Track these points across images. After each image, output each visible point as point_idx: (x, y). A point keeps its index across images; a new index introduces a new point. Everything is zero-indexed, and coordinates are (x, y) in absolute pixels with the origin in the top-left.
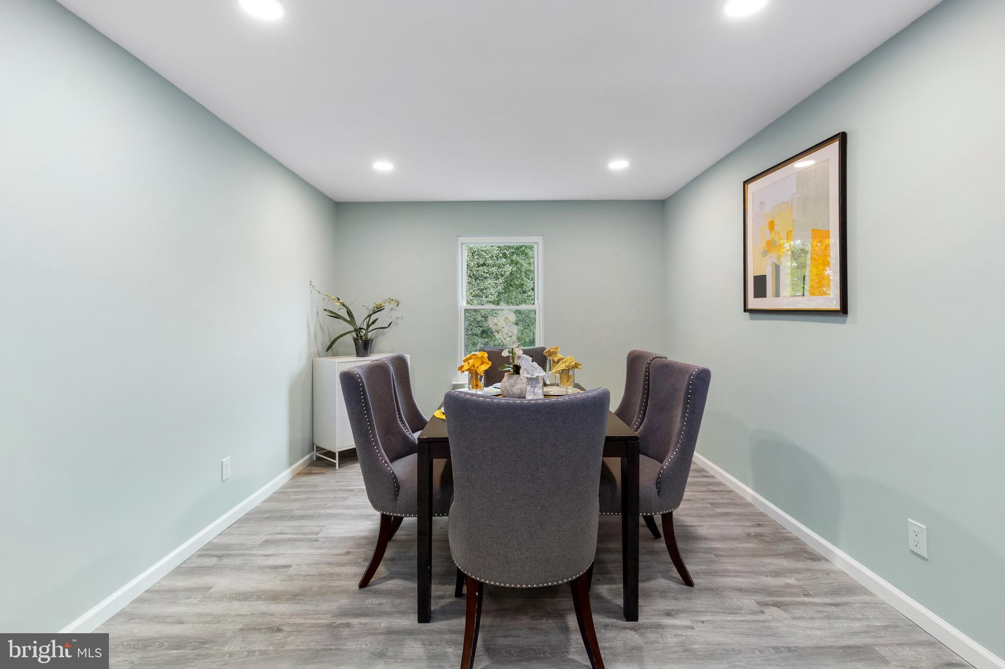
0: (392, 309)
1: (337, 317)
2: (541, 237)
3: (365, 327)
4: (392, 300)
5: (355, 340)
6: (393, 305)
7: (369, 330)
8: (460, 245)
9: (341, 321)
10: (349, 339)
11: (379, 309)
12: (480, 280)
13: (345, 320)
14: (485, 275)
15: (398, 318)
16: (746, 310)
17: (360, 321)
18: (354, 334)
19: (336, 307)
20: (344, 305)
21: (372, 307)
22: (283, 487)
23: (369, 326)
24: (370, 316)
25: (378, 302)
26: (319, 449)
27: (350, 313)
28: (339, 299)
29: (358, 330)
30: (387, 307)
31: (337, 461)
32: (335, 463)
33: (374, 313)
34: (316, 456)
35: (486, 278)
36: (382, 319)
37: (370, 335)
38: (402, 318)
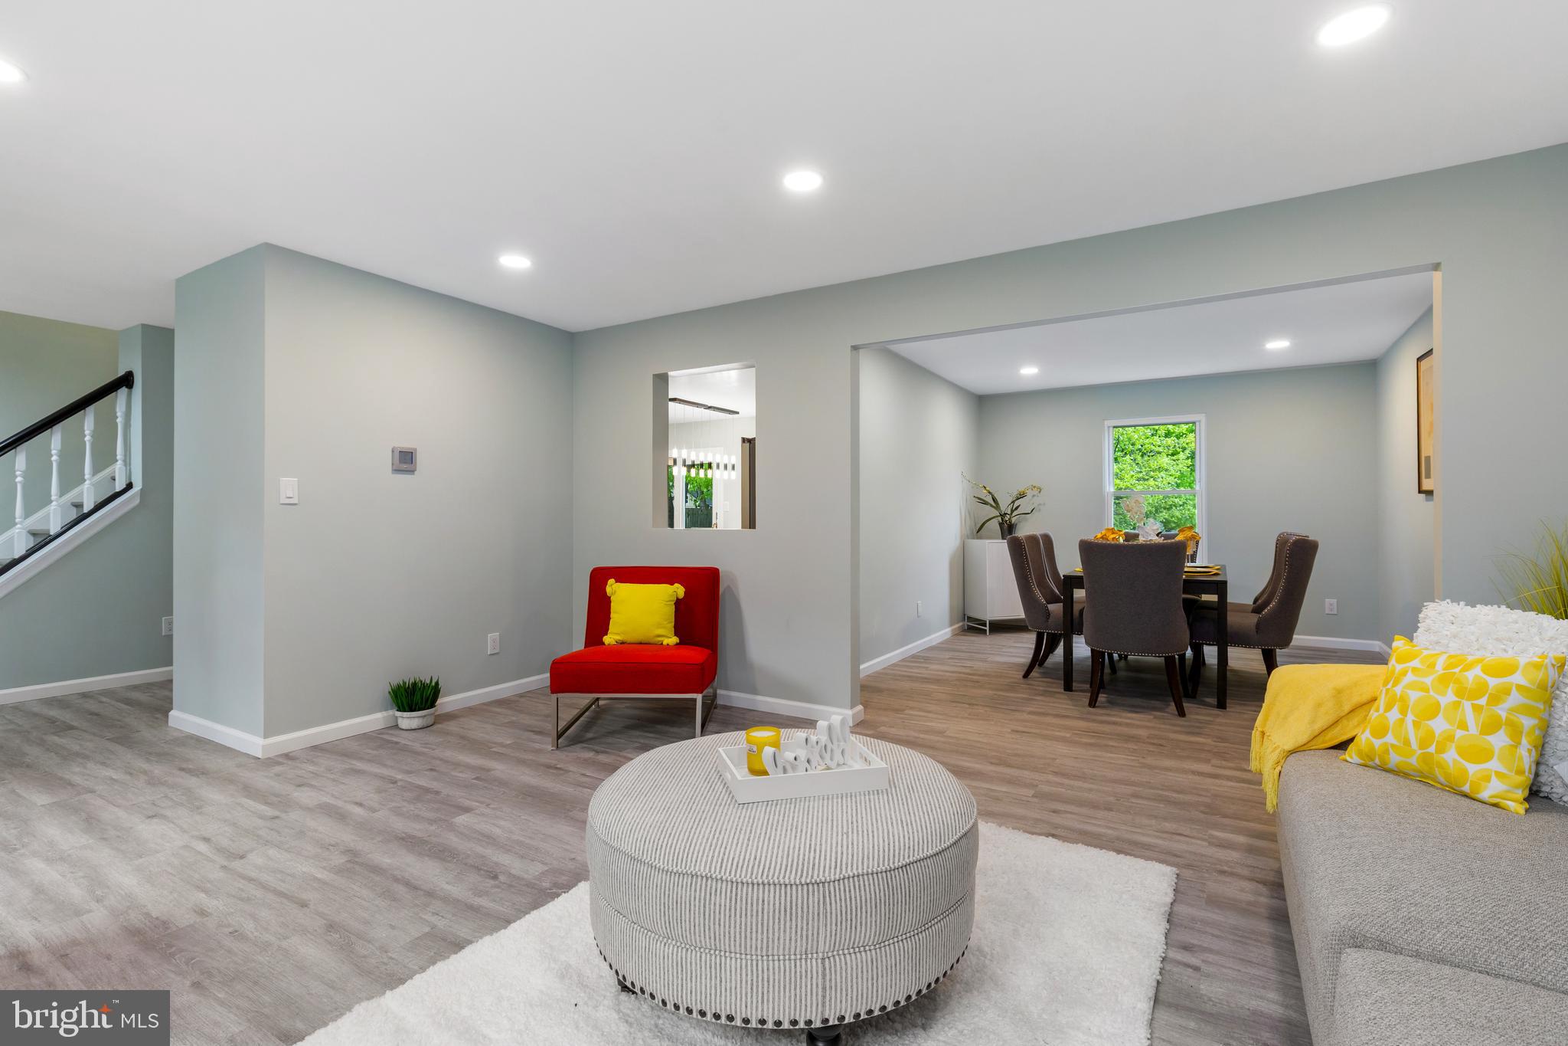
0: (1034, 496)
1: (986, 503)
2: (1204, 415)
3: (1009, 512)
4: (1034, 487)
5: (1001, 525)
6: (1035, 492)
7: (1013, 515)
8: (1106, 428)
9: (989, 506)
10: (994, 525)
11: (1022, 496)
12: (1149, 456)
13: (991, 506)
14: (1157, 449)
15: (1040, 504)
16: (1420, 492)
17: (1004, 506)
18: (1000, 519)
19: (984, 494)
20: (989, 493)
21: (1015, 494)
22: (942, 643)
23: (1012, 511)
24: (1013, 502)
25: (1021, 489)
26: (970, 619)
27: (994, 500)
28: (985, 488)
29: (1003, 515)
30: (1029, 493)
31: (987, 628)
32: (986, 630)
33: (1018, 499)
34: (968, 625)
35: (1159, 453)
36: (1024, 505)
37: (1013, 520)
38: (1044, 504)
